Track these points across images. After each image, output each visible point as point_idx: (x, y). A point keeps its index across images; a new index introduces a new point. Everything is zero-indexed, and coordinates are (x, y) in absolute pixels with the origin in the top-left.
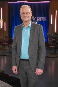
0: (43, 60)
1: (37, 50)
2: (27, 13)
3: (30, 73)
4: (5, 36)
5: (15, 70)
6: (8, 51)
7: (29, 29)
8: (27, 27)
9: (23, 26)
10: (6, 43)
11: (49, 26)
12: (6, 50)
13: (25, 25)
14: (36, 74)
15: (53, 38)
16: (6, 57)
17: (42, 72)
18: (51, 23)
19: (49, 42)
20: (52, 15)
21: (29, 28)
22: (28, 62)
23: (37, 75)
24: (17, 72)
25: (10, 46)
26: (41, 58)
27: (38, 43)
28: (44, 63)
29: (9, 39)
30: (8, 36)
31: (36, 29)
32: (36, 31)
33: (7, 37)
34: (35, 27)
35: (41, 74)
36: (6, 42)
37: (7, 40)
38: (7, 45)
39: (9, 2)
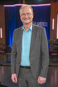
0: (46, 67)
1: (39, 56)
2: (28, 14)
3: (31, 82)
4: (2, 44)
5: (15, 79)
6: (5, 60)
7: (30, 33)
8: (27, 30)
9: (23, 29)
10: (3, 52)
11: (51, 32)
12: (3, 59)
13: (26, 28)
14: (38, 83)
15: (55, 45)
16: (3, 67)
17: (44, 81)
18: (53, 29)
19: (51, 50)
20: (53, 19)
21: (30, 31)
22: (29, 69)
23: (40, 84)
24: (16, 81)
25: (7, 55)
26: (43, 65)
27: (40, 48)
28: (47, 70)
29: (6, 47)
30: (4, 43)
31: (38, 32)
32: (38, 34)
33: (4, 45)
34: (36, 30)
35: (44, 83)
36: (3, 50)
37: (4, 48)
38: (4, 54)
39: (5, 6)
